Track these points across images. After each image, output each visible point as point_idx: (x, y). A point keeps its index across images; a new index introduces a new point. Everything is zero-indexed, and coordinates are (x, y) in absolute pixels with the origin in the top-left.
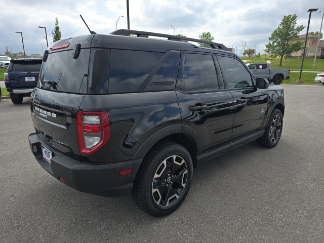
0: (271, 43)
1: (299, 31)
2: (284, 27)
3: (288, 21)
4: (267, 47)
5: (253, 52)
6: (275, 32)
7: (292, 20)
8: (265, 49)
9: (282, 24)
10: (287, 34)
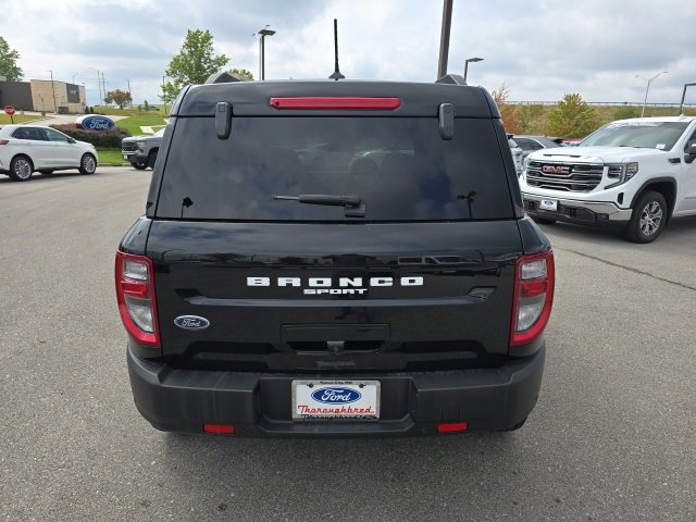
0: (173, 84)
1: (220, 65)
2: (191, 52)
3: (198, 42)
4: (164, 90)
5: (128, 97)
6: (176, 60)
7: (204, 42)
8: (162, 94)
9: (187, 46)
10: (199, 67)
